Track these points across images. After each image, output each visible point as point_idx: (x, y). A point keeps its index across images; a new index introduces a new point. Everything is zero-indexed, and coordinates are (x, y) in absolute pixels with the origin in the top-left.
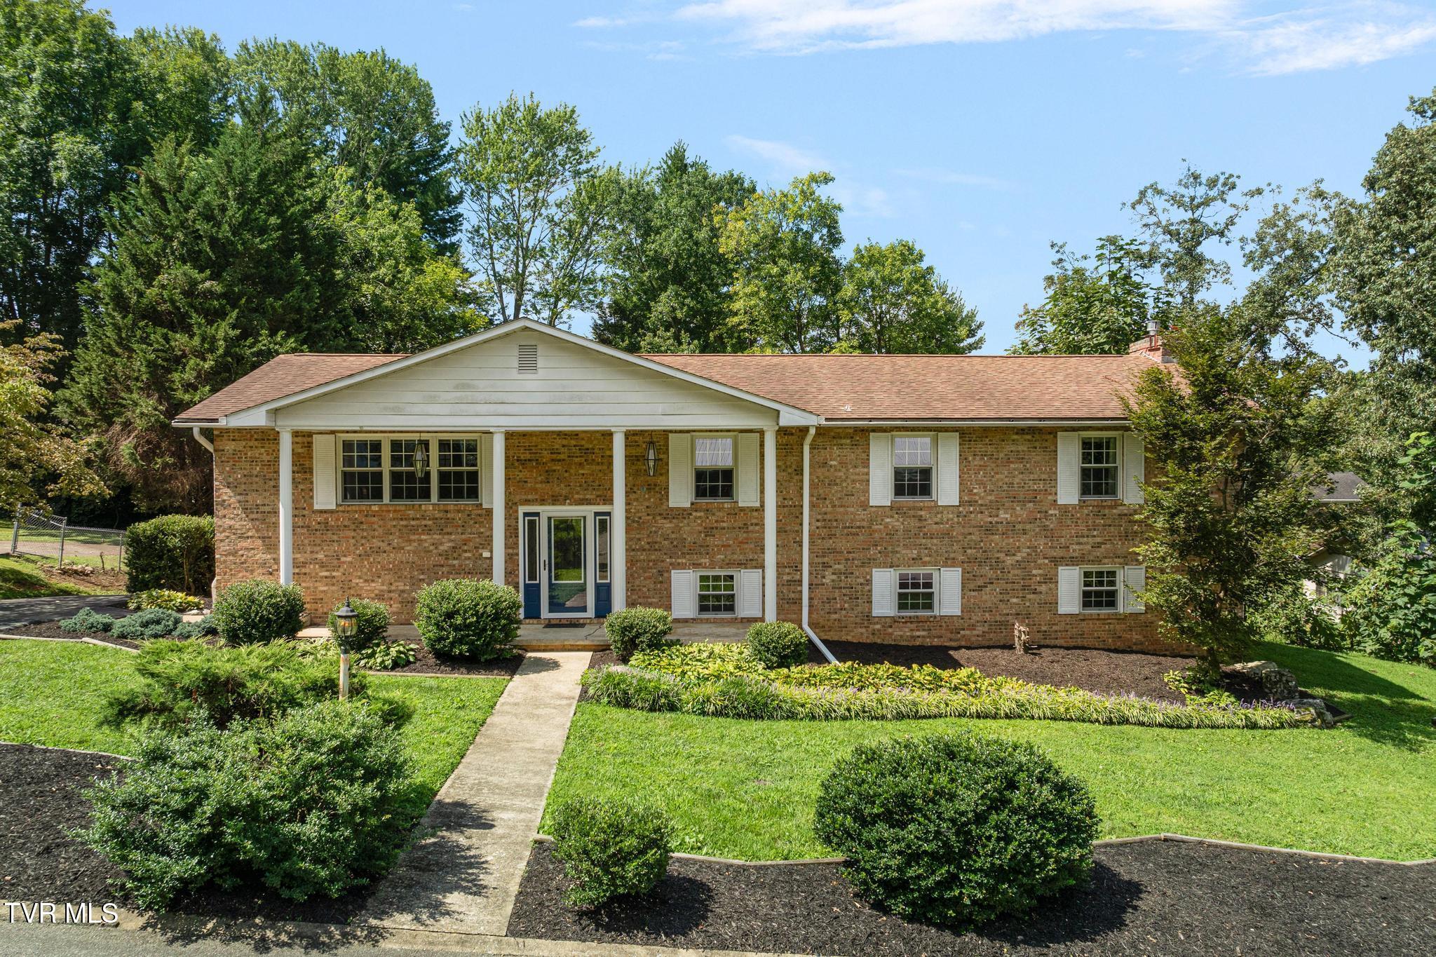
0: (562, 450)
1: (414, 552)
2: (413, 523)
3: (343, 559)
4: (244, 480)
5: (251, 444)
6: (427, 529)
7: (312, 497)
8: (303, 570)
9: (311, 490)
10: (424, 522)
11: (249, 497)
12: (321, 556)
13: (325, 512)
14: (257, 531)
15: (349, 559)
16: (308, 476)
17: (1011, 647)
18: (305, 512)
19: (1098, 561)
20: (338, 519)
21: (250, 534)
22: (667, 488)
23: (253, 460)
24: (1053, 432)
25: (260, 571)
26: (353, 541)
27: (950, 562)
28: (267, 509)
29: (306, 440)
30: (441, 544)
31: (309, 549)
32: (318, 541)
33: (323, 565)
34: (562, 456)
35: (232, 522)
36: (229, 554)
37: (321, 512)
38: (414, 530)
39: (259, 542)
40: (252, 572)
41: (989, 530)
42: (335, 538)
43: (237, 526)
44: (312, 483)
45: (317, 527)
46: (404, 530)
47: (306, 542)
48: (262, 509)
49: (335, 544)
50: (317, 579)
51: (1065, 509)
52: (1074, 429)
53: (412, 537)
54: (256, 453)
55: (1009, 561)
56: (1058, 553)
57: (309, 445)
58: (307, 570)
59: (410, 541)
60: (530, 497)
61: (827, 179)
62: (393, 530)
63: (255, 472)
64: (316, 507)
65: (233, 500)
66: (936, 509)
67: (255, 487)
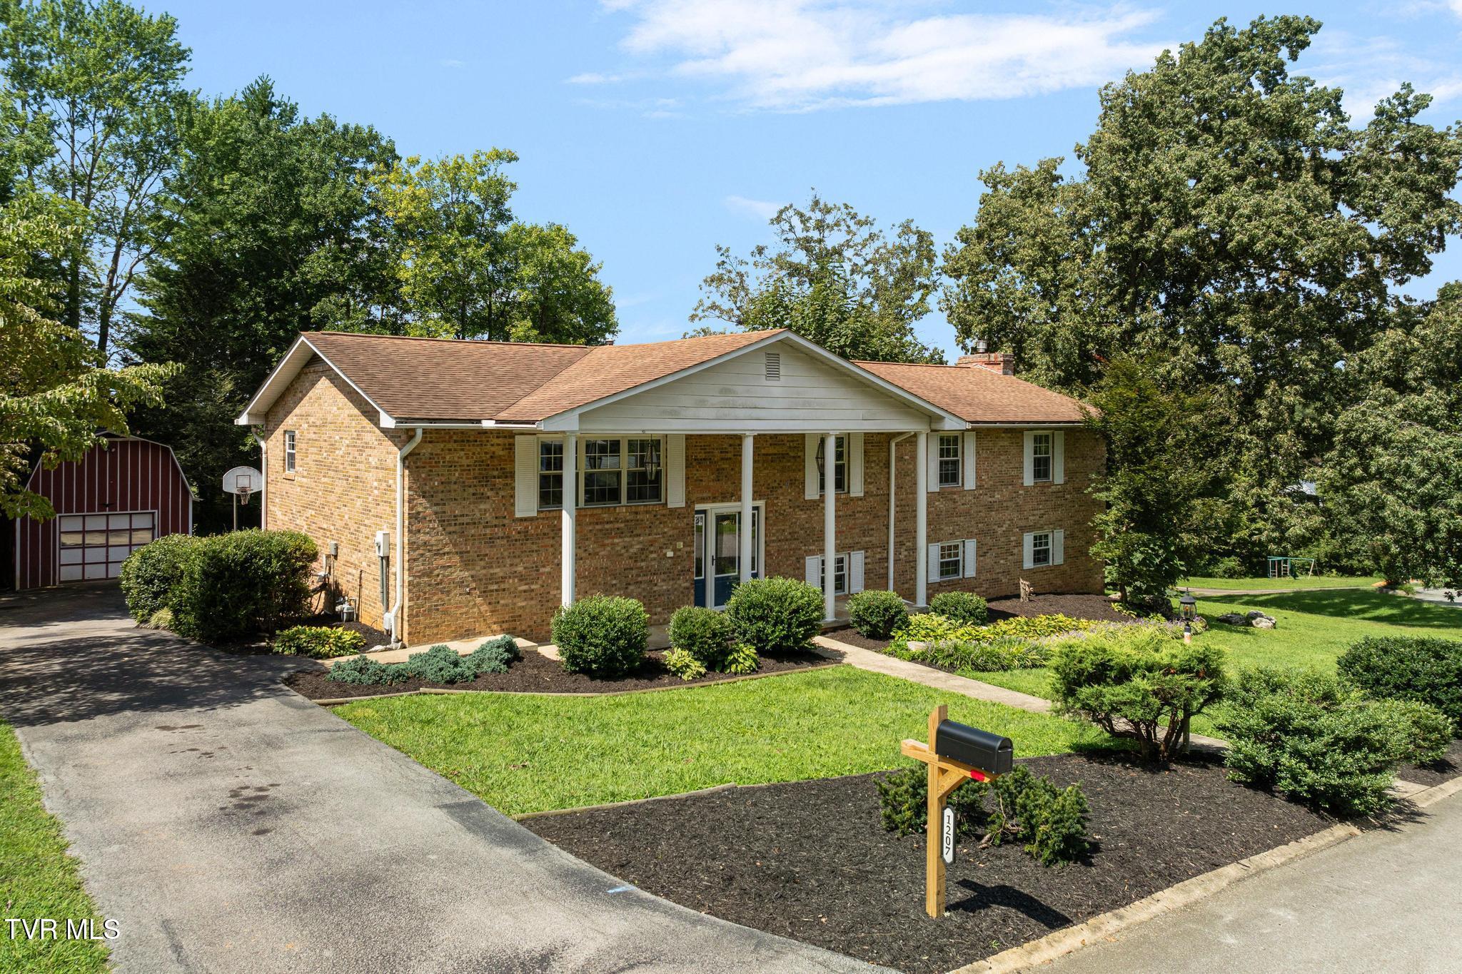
0: (730, 449)
1: (608, 557)
2: (607, 526)
3: (542, 570)
4: (441, 488)
5: (449, 446)
6: (620, 533)
7: (513, 505)
8: (502, 586)
9: (513, 496)
10: (617, 525)
11: (447, 508)
12: (520, 569)
13: (525, 519)
14: (455, 545)
15: (547, 569)
16: (509, 481)
17: (1018, 596)
18: (506, 521)
19: (1041, 528)
20: (537, 527)
21: (447, 550)
22: (803, 483)
23: (451, 465)
24: (1021, 431)
25: (458, 591)
26: (551, 550)
27: (970, 535)
28: (466, 520)
29: (507, 441)
30: (632, 546)
31: (508, 561)
32: (517, 553)
33: (522, 579)
34: (729, 455)
35: (427, 538)
36: (423, 575)
37: (522, 520)
38: (607, 534)
39: (457, 558)
40: (449, 592)
41: (990, 508)
42: (535, 547)
43: (433, 542)
44: (513, 489)
45: (517, 537)
46: (600, 535)
47: (506, 554)
48: (460, 520)
49: (535, 554)
50: (515, 594)
51: (1026, 489)
52: (1031, 429)
53: (607, 542)
54: (456, 456)
55: (1000, 531)
56: (1022, 523)
57: (511, 447)
58: (505, 586)
59: (604, 546)
60: (705, 495)
61: (512, 159)
62: (589, 535)
63: (454, 479)
64: (518, 515)
65: (428, 511)
66: (963, 493)
67: (453, 495)
